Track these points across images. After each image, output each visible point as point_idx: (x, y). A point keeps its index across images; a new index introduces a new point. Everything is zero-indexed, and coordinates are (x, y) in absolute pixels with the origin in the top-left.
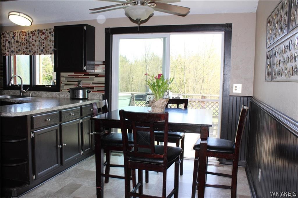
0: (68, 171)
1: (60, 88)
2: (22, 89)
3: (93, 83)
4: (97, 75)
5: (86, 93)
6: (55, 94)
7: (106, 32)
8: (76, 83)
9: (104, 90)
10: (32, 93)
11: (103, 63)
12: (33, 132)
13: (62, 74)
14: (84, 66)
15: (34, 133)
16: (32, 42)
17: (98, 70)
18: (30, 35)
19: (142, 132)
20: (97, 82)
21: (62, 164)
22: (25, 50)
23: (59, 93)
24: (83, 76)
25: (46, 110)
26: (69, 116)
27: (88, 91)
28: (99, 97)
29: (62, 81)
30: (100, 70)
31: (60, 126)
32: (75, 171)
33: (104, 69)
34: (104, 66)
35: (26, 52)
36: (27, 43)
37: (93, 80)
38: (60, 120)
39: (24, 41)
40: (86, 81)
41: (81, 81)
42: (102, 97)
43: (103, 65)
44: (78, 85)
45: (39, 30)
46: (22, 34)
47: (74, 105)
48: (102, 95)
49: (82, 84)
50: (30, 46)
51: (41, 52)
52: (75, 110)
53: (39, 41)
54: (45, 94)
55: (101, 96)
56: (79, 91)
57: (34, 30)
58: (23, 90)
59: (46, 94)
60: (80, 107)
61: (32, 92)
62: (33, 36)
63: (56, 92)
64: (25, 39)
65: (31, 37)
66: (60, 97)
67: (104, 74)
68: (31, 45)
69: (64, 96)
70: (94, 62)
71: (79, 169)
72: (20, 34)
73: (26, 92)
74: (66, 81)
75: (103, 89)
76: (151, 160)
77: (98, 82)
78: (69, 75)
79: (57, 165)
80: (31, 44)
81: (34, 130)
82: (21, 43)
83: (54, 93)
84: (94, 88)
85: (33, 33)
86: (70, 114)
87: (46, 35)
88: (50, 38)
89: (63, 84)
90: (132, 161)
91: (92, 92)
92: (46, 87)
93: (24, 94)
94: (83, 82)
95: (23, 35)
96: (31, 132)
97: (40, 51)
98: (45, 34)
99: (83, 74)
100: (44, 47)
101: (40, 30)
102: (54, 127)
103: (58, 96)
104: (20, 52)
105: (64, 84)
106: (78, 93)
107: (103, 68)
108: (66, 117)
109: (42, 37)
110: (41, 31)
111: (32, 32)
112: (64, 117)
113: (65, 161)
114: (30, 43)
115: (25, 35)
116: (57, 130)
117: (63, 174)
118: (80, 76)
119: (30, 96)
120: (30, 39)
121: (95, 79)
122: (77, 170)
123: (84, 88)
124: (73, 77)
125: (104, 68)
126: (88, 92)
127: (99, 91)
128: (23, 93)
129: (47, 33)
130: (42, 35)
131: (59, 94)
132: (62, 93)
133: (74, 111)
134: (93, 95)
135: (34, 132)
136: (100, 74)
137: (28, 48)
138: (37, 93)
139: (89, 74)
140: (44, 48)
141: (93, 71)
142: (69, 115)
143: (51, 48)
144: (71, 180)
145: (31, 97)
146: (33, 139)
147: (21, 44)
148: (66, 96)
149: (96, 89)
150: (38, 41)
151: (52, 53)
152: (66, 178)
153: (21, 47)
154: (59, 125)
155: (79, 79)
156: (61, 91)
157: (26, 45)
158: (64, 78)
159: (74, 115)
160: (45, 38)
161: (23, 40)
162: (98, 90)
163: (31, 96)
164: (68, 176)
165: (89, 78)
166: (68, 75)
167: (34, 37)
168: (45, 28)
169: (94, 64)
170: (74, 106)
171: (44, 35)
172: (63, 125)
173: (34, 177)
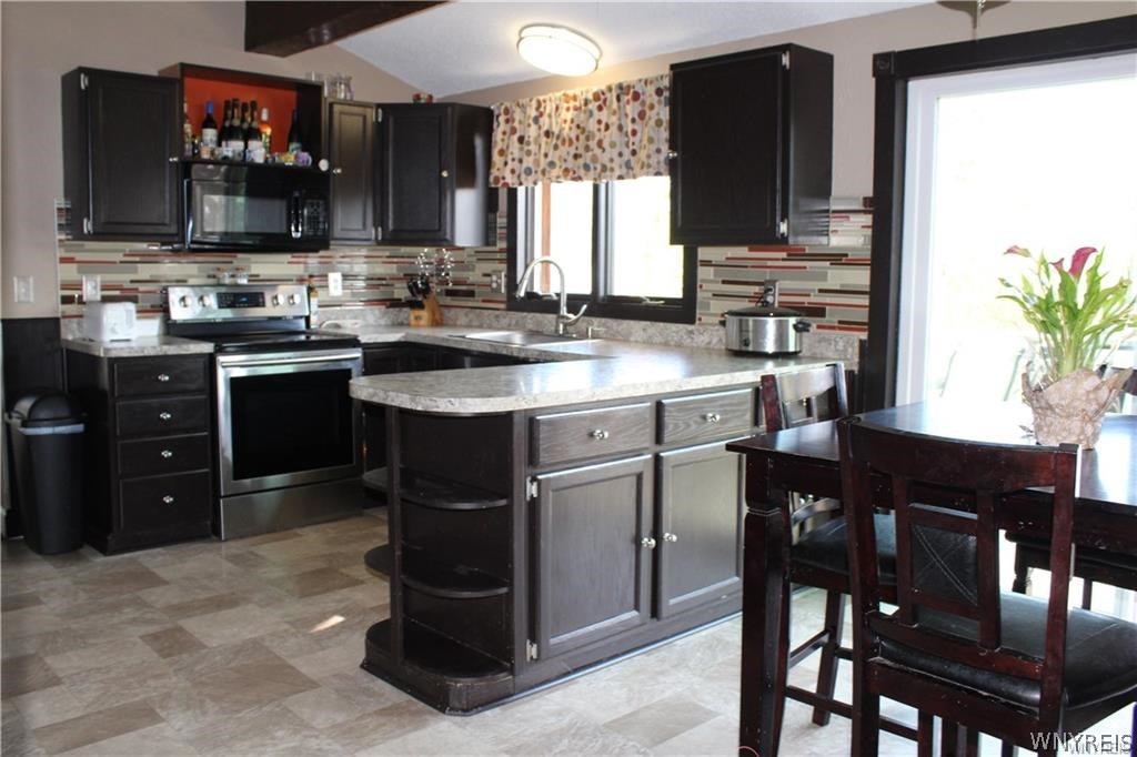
0: (681, 642)
1: (695, 308)
2: (564, 310)
3: (821, 291)
4: (838, 259)
5: (792, 333)
6: (676, 330)
7: (876, 73)
8: (757, 289)
9: (866, 320)
10: (596, 324)
11: (865, 205)
12: (534, 479)
13: (704, 253)
14: (778, 219)
15: (539, 482)
16: (597, 134)
17: (843, 238)
18: (590, 106)
19: (939, 532)
20: (838, 288)
21: (655, 612)
22: (571, 163)
23: (690, 327)
24: (784, 260)
25: (593, 397)
26: (696, 422)
27: (799, 323)
28: (845, 350)
29: (703, 281)
30: (851, 234)
31: (658, 460)
32: (710, 647)
33: (869, 232)
34: (868, 219)
35: (574, 172)
36: (577, 138)
37: (824, 277)
38: (659, 439)
39: (571, 129)
40: (792, 284)
41: (773, 282)
42: (857, 350)
43: (865, 212)
44: (761, 298)
45: (620, 87)
46: (566, 105)
47: (722, 379)
48: (857, 344)
49: (780, 294)
50: (587, 149)
51: (624, 170)
52: (726, 402)
53: (620, 128)
54: (642, 332)
55: (852, 346)
56: (765, 323)
57: (603, 88)
58: (569, 312)
59: (644, 330)
60: (750, 390)
61: (596, 321)
62: (600, 108)
63: (681, 326)
64: (572, 121)
65: (596, 112)
66: (695, 345)
67: (867, 254)
68: (593, 144)
69: (707, 340)
70: (829, 204)
71: (728, 643)
72: (557, 108)
73: (577, 320)
74: (717, 282)
75: (863, 316)
76: (982, 677)
77: (841, 285)
78: (729, 255)
79: (635, 613)
80: (593, 139)
81: (538, 471)
82: (558, 137)
83: (674, 327)
84: (824, 310)
85: (602, 97)
86: (704, 418)
87: (643, 103)
88: (658, 114)
89: (706, 291)
90: (888, 662)
91: (819, 327)
92: (644, 303)
93: (570, 329)
94: (782, 286)
95: (568, 109)
96: (529, 479)
97: (621, 167)
98: (642, 97)
99: (784, 255)
100: (635, 147)
101: (625, 85)
102: (625, 465)
103: (688, 341)
104: (556, 172)
105: (710, 295)
106: (760, 332)
107: (863, 227)
108: (682, 427)
109: (629, 109)
110: (629, 87)
111: (597, 97)
112: (676, 426)
113: (672, 601)
114: (588, 139)
115: (576, 109)
116: (639, 477)
117: (656, 655)
118: (770, 263)
119: (587, 337)
120: (591, 120)
121: (830, 272)
122: (720, 647)
123: (782, 312)
124: (746, 267)
125: (868, 227)
126: (801, 328)
127: (846, 325)
128: (565, 325)
129: (649, 94)
130: (631, 102)
131: (691, 332)
132: (701, 328)
133: (721, 406)
134: (820, 342)
135: (540, 477)
136: (850, 254)
137: (580, 156)
138: (613, 324)
139: (807, 251)
140: (634, 153)
141: (824, 240)
142: (700, 420)
143: (658, 151)
144: (680, 682)
145: (590, 341)
146: (534, 505)
147: (559, 143)
148: (715, 341)
149: (831, 318)
150: (614, 129)
151: (662, 170)
152: (662, 673)
153: (558, 153)
154: (649, 456)
155: (767, 275)
156: (697, 322)
157: (574, 147)
158: (712, 269)
159: (722, 421)
160: (642, 115)
161: (567, 126)
162: (840, 322)
163: (593, 338)
164: (675, 666)
165: (805, 268)
166: (728, 259)
167: (604, 115)
168: (644, 77)
169: (827, 211)
170: (722, 384)
171: (637, 104)
172: (668, 457)
173: (532, 651)
